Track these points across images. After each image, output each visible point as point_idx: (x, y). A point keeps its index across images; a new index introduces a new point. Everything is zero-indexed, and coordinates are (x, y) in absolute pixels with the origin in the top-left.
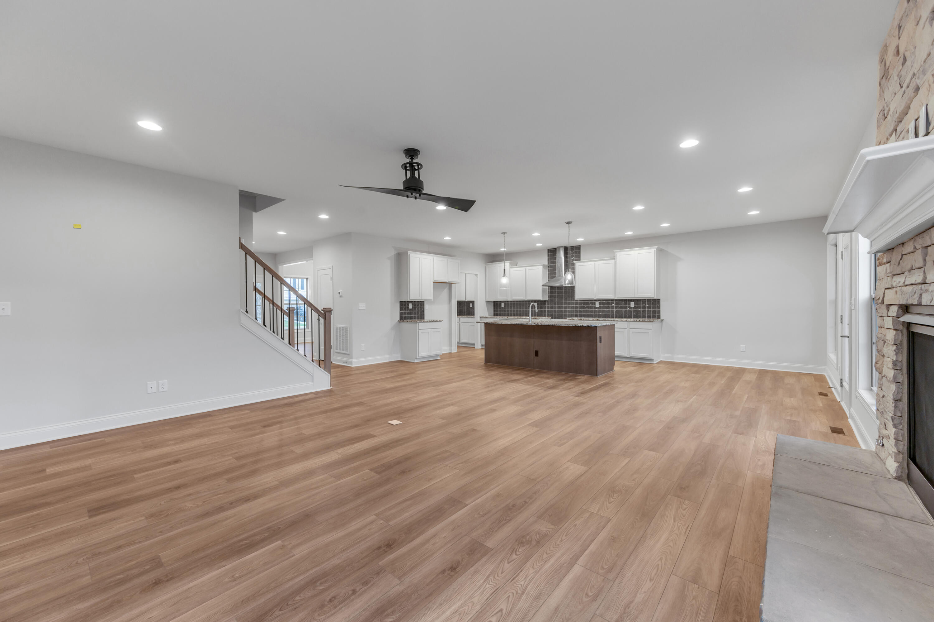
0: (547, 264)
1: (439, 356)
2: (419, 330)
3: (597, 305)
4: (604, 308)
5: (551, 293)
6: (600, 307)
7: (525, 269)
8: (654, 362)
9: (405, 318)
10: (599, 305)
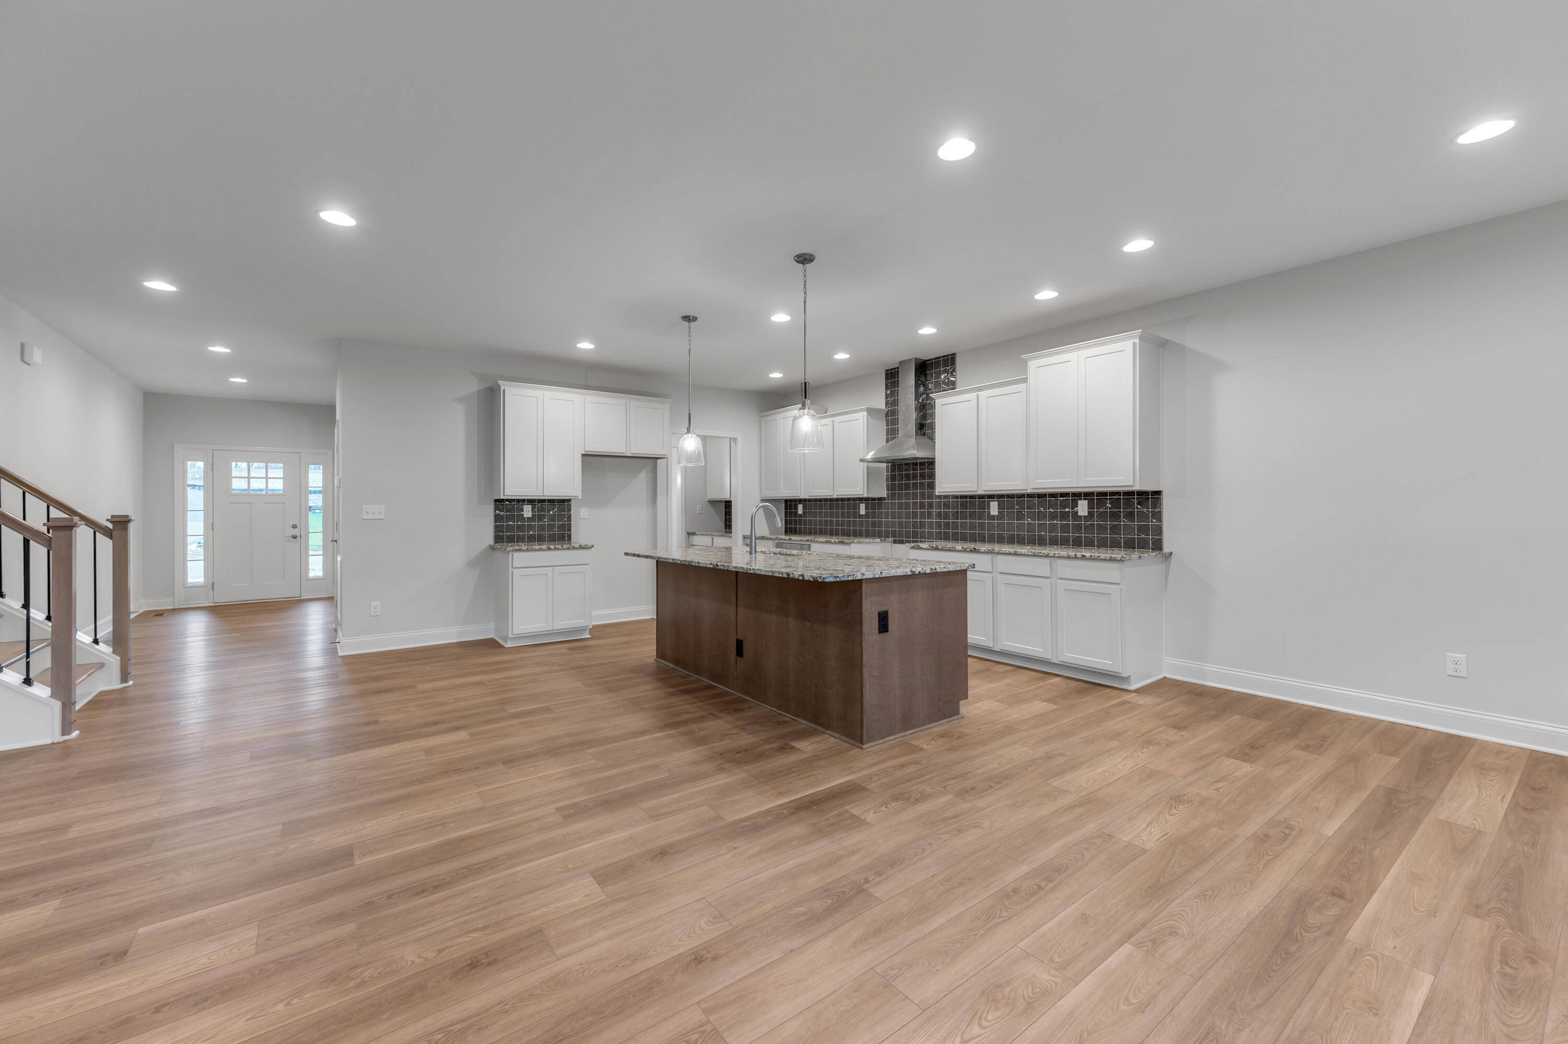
0: (883, 407)
1: (588, 632)
2: (515, 570)
3: (994, 508)
5: (893, 478)
6: (1001, 515)
7: (833, 421)
8: (1129, 684)
9: (511, 540)
10: (1000, 508)
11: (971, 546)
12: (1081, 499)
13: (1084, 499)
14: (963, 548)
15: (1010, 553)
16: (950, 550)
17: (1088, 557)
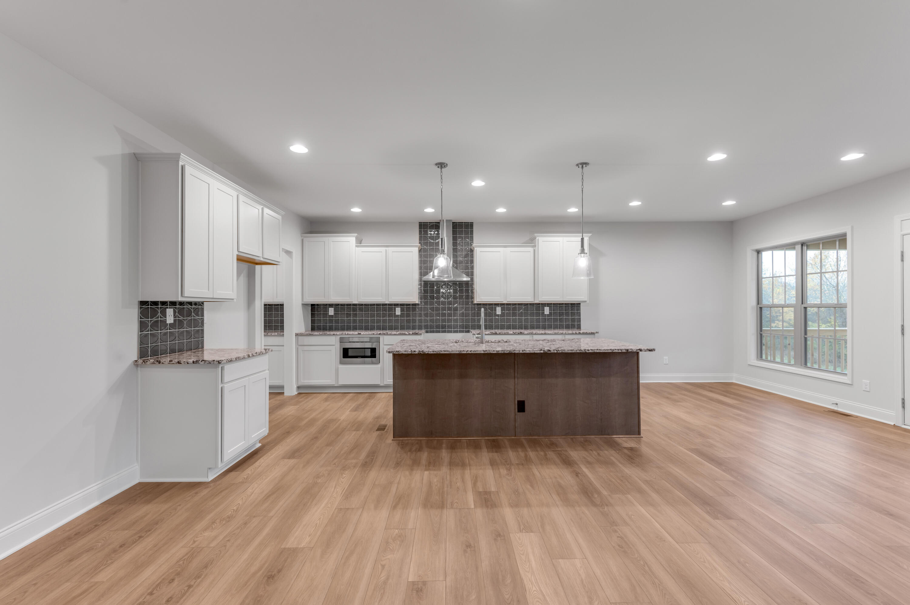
4: (508, 315)
5: (425, 291)
6: (503, 315)
7: (386, 250)
10: (502, 311)
11: (518, 331)
12: (546, 306)
13: (547, 306)
14: (513, 332)
15: (542, 334)
16: (505, 334)
17: (582, 333)
